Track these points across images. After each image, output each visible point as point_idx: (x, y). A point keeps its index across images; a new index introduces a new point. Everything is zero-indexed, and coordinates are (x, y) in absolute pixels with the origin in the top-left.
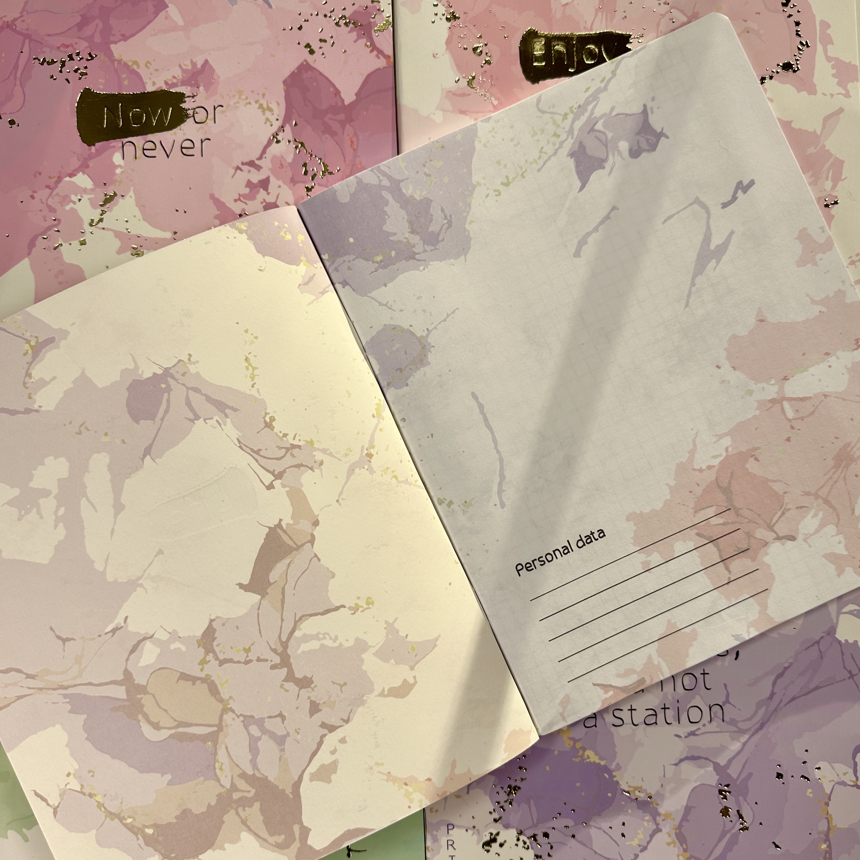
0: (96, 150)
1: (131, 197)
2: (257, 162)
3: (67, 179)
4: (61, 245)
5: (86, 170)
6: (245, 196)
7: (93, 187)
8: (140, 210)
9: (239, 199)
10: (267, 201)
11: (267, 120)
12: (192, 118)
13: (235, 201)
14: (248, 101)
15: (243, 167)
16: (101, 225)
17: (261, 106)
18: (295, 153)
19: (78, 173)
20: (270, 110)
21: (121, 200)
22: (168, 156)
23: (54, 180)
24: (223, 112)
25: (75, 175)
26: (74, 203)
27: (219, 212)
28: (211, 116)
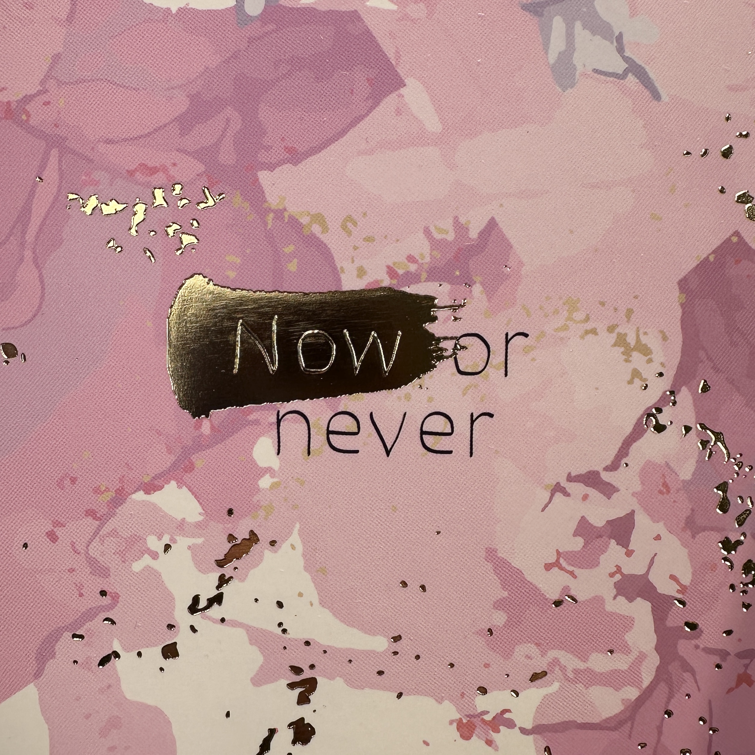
0: (213, 428)
1: (293, 547)
2: (606, 476)
3: (140, 496)
4: (117, 655)
5: (187, 477)
6: (571, 557)
7: (201, 518)
8: (314, 581)
9: (557, 564)
10: (625, 571)
11: (636, 374)
12: (451, 361)
13: (548, 567)
14: (589, 326)
15: (571, 487)
16: (216, 611)
17: (621, 341)
18: (700, 461)
19: (168, 482)
20: (645, 351)
21: (268, 554)
22: (388, 452)
23: (108, 496)
24: (527, 350)
25: (161, 488)
26: (155, 556)
27: (506, 594)
28: (497, 358)
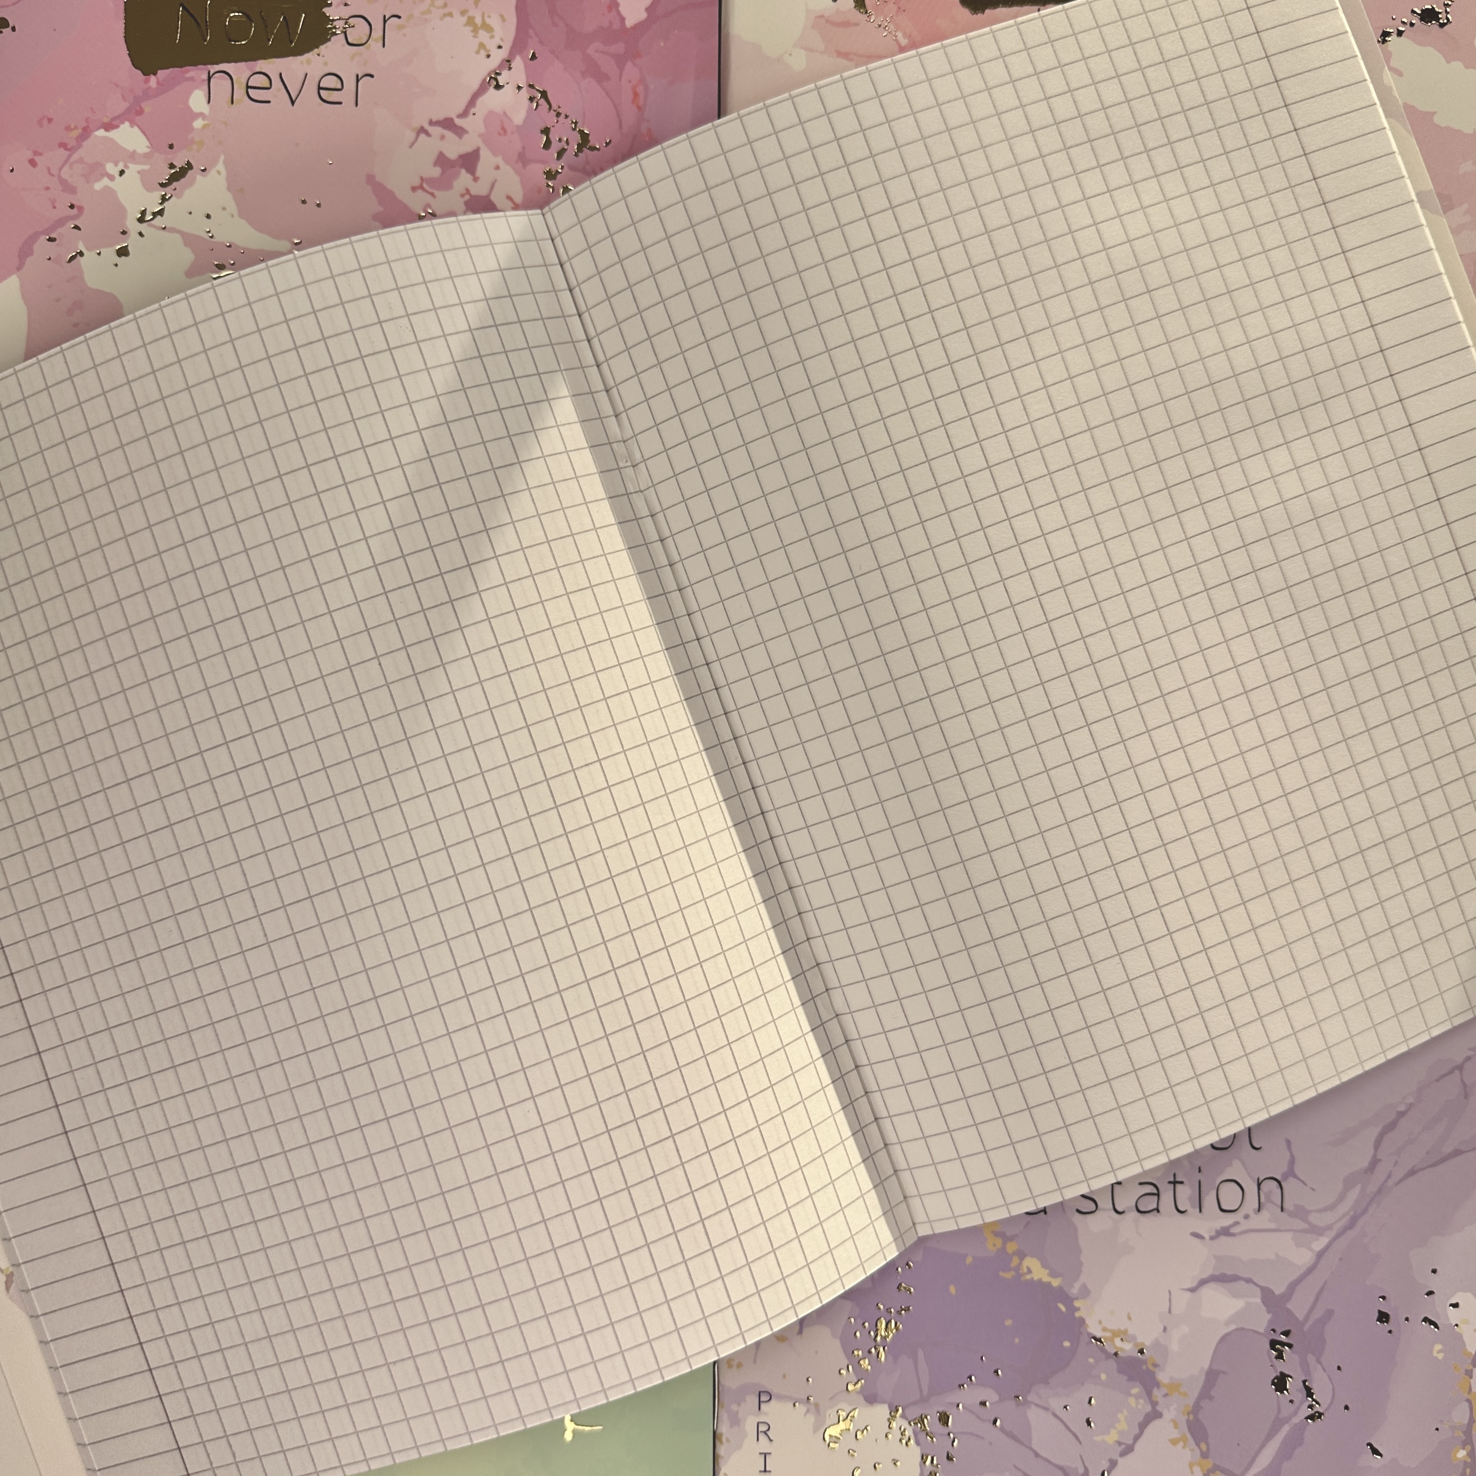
0: (158, 83)
1: (219, 172)
2: (458, 122)
3: (101, 133)
4: (81, 254)
5: (138, 119)
6: (431, 181)
7: (148, 150)
8: (235, 198)
9: (421, 187)
10: (473, 192)
11: (482, 46)
12: (343, 36)
13: (414, 189)
14: (446, 11)
15: (431, 129)
16: (159, 220)
17: (471, 21)
18: (529, 111)
19: (123, 123)
20: (488, 28)
21: (199, 178)
22: (293, 103)
23: (75, 133)
24: (400, 27)
25: (117, 127)
26: (111, 178)
27: (381, 209)
28: (377, 33)
